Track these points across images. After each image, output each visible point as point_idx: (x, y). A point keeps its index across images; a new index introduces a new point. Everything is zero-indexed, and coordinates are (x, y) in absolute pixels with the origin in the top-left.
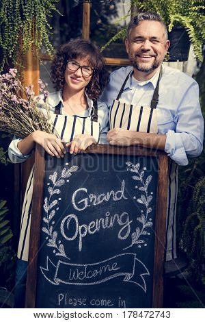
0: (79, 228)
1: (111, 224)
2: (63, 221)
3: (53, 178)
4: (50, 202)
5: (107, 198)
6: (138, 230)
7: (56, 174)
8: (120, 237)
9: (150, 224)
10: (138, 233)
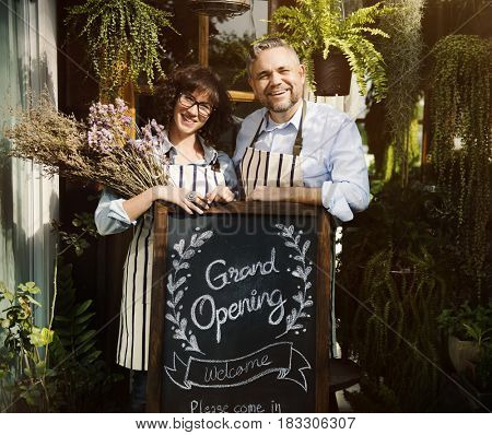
0: (215, 313)
1: (259, 305)
2: (195, 304)
3: (179, 247)
4: (175, 281)
5: (252, 272)
6: (294, 312)
7: (182, 242)
8: (271, 322)
9: (309, 303)
10: (294, 315)
